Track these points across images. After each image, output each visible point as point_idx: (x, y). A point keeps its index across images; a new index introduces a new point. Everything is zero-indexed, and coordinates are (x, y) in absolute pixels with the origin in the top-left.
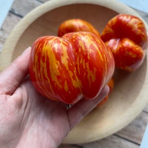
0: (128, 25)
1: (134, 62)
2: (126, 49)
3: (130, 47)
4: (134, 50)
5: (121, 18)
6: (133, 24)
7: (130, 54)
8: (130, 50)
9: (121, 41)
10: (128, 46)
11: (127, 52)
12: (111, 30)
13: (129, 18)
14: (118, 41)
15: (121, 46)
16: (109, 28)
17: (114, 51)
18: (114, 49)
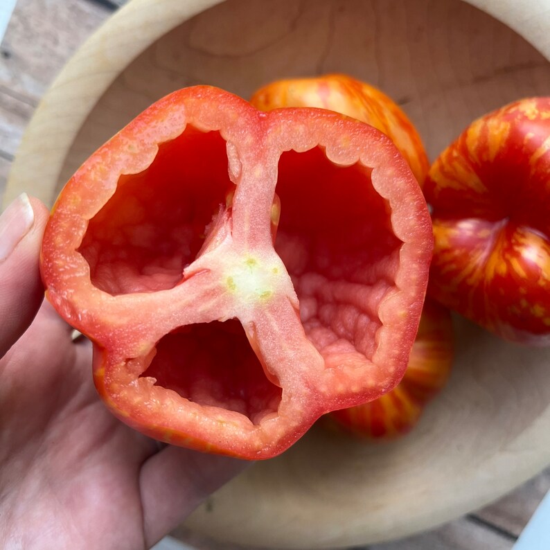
3: (541, 283)
7: (538, 311)
12: (473, 181)
16: (466, 168)
17: (471, 275)
18: (471, 266)
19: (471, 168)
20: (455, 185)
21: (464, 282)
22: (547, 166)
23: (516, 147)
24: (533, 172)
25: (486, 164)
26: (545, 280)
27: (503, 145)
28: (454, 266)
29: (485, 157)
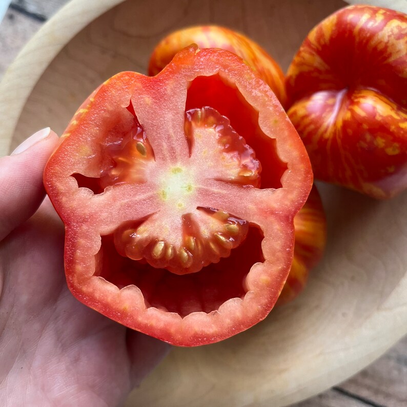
0: (373, 43)
1: (391, 170)
2: (365, 126)
3: (378, 118)
4: (393, 128)
5: (350, 17)
6: (392, 40)
7: (380, 142)
8: (380, 128)
9: (350, 99)
10: (373, 115)
11: (368, 137)
12: (317, 61)
13: (380, 18)
14: (340, 96)
15: (348, 115)
16: (311, 54)
17: (326, 131)
18: (325, 124)
19: (314, 53)
20: (305, 69)
21: (322, 137)
22: (366, 32)
23: (343, 26)
24: (357, 40)
25: (324, 46)
26: (380, 116)
27: (334, 28)
28: (312, 127)
29: (322, 42)
